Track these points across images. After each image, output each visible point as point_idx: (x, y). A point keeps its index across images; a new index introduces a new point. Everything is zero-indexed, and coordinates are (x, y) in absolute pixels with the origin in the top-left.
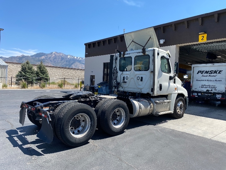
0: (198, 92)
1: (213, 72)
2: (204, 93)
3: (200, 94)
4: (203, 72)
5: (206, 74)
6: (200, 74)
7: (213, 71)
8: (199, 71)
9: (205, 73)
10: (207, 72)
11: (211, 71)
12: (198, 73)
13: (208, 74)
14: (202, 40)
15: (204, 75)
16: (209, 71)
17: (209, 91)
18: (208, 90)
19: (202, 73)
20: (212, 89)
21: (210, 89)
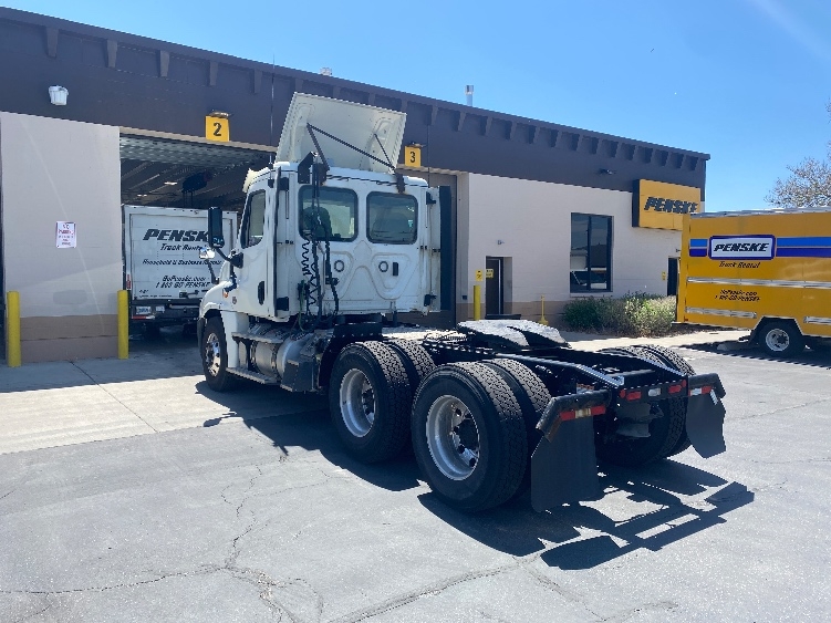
0: (154, 303)
1: (196, 236)
2: (175, 302)
3: (160, 309)
4: (164, 233)
5: (174, 243)
6: (153, 240)
7: (195, 233)
8: (150, 231)
9: (171, 239)
10: (177, 235)
11: (188, 233)
12: (146, 238)
13: (181, 243)
14: (215, 134)
15: (169, 243)
16: (182, 232)
17: (190, 297)
18: (184, 295)
19: (161, 238)
20: (197, 288)
21: (192, 289)
